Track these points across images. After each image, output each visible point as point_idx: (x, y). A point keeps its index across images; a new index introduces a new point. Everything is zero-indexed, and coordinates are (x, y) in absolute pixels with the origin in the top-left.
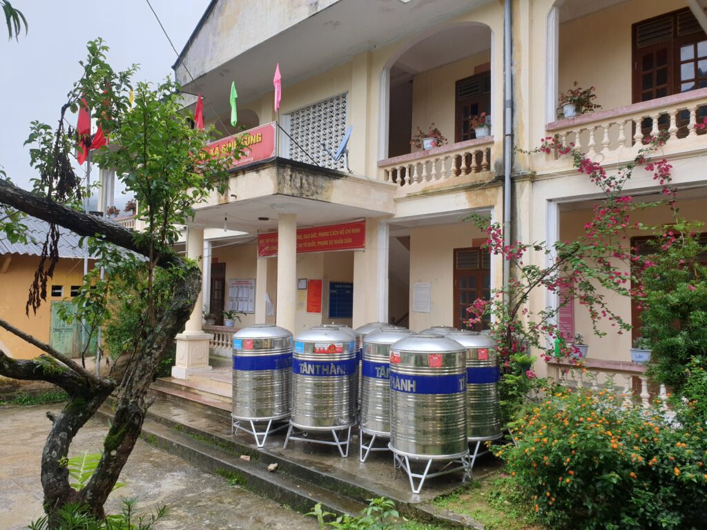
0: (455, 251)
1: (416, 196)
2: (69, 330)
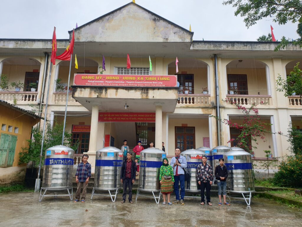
0: (175, 127)
1: (184, 107)
2: (5, 151)
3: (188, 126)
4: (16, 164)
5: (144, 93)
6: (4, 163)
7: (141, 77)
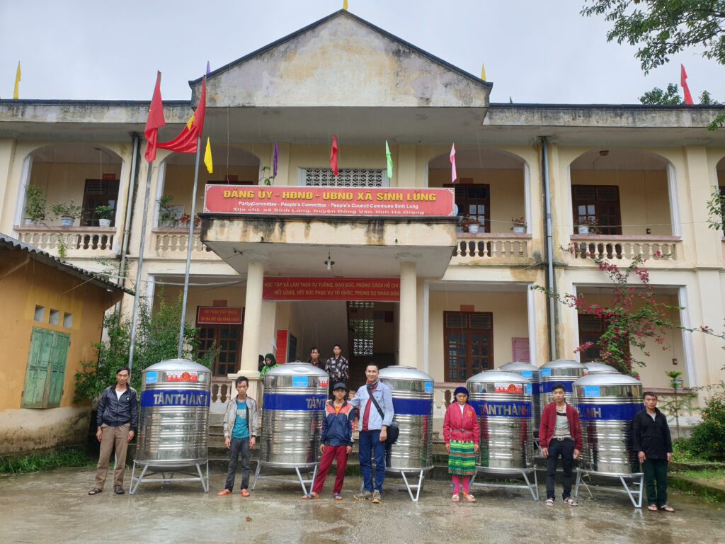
0: (445, 313)
1: (466, 266)
2: (44, 369)
3: (476, 311)
4: (69, 400)
5: (374, 231)
6: (40, 399)
7: (365, 192)
